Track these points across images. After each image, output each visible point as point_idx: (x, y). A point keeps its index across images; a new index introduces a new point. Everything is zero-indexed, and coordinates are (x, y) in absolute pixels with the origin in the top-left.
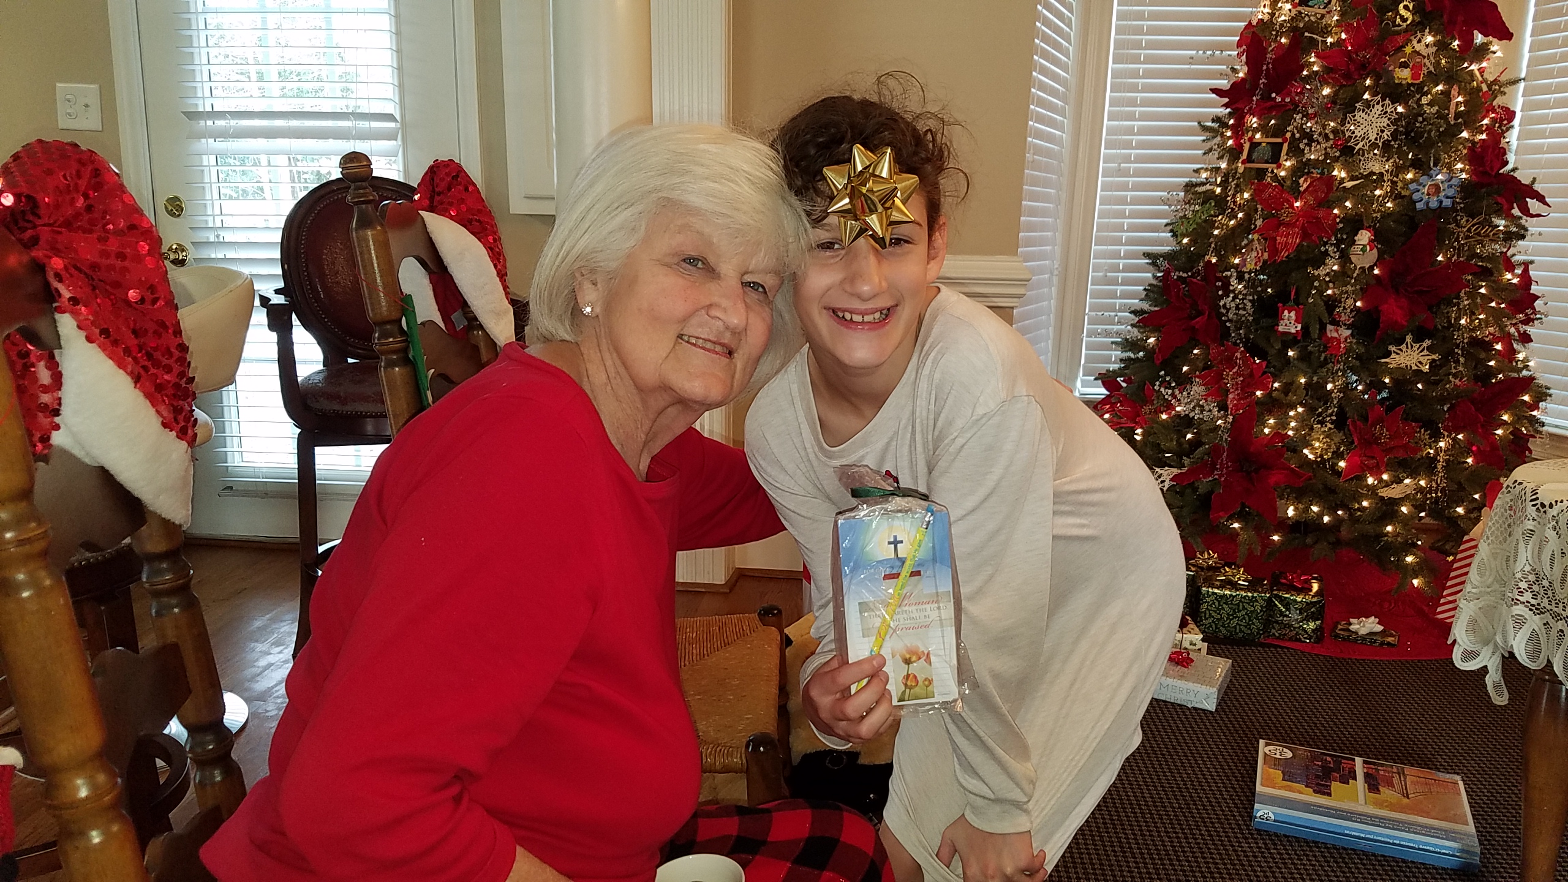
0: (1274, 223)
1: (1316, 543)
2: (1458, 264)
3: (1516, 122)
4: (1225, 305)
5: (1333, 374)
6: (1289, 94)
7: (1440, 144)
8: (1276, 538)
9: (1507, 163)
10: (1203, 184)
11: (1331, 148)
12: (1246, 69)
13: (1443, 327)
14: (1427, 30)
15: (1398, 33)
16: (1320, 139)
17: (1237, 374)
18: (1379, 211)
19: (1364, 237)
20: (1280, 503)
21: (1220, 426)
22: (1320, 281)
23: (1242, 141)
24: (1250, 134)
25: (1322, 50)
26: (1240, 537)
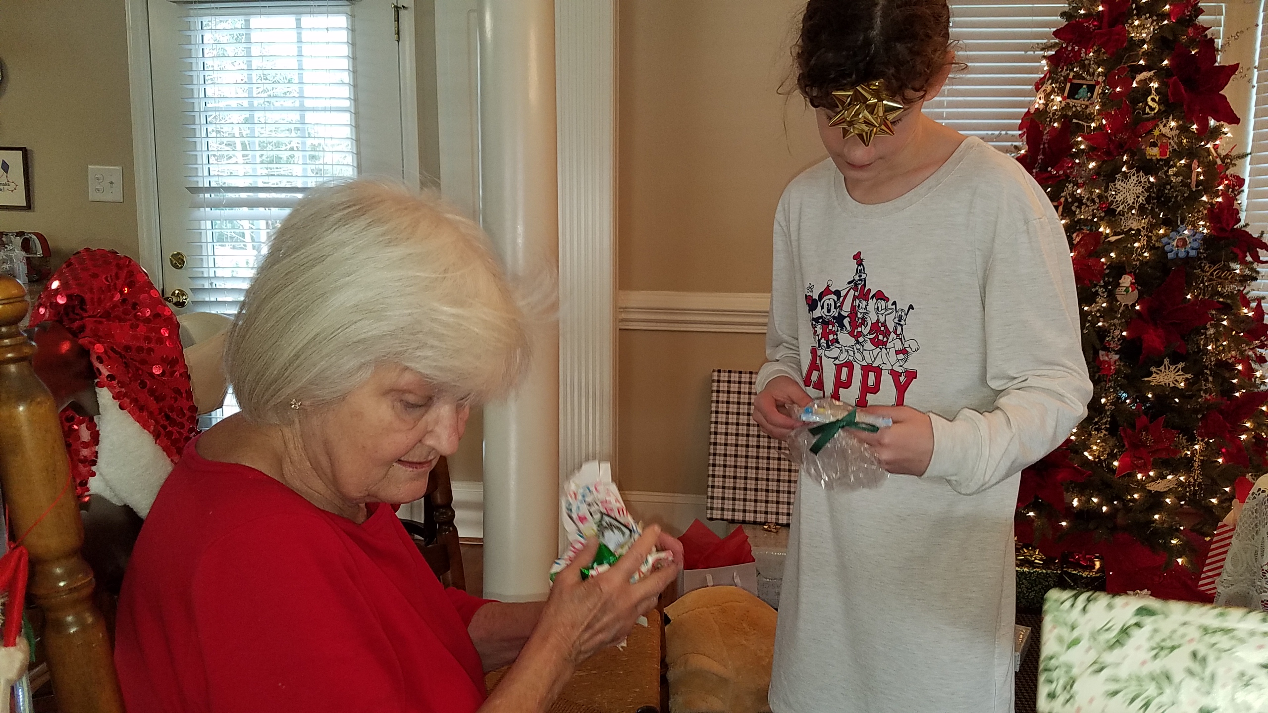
1: (1097, 528)
2: (1203, 301)
3: (1246, 187)
5: (1105, 390)
6: (1061, 168)
7: (1185, 207)
8: (1064, 524)
9: (1240, 220)
11: (1097, 209)
12: (1026, 146)
13: (1194, 352)
14: (1171, 117)
15: (1148, 120)
16: (1089, 203)
18: (1138, 259)
19: (1126, 280)
20: (1067, 495)
25: (1088, 133)
26: (1035, 524)
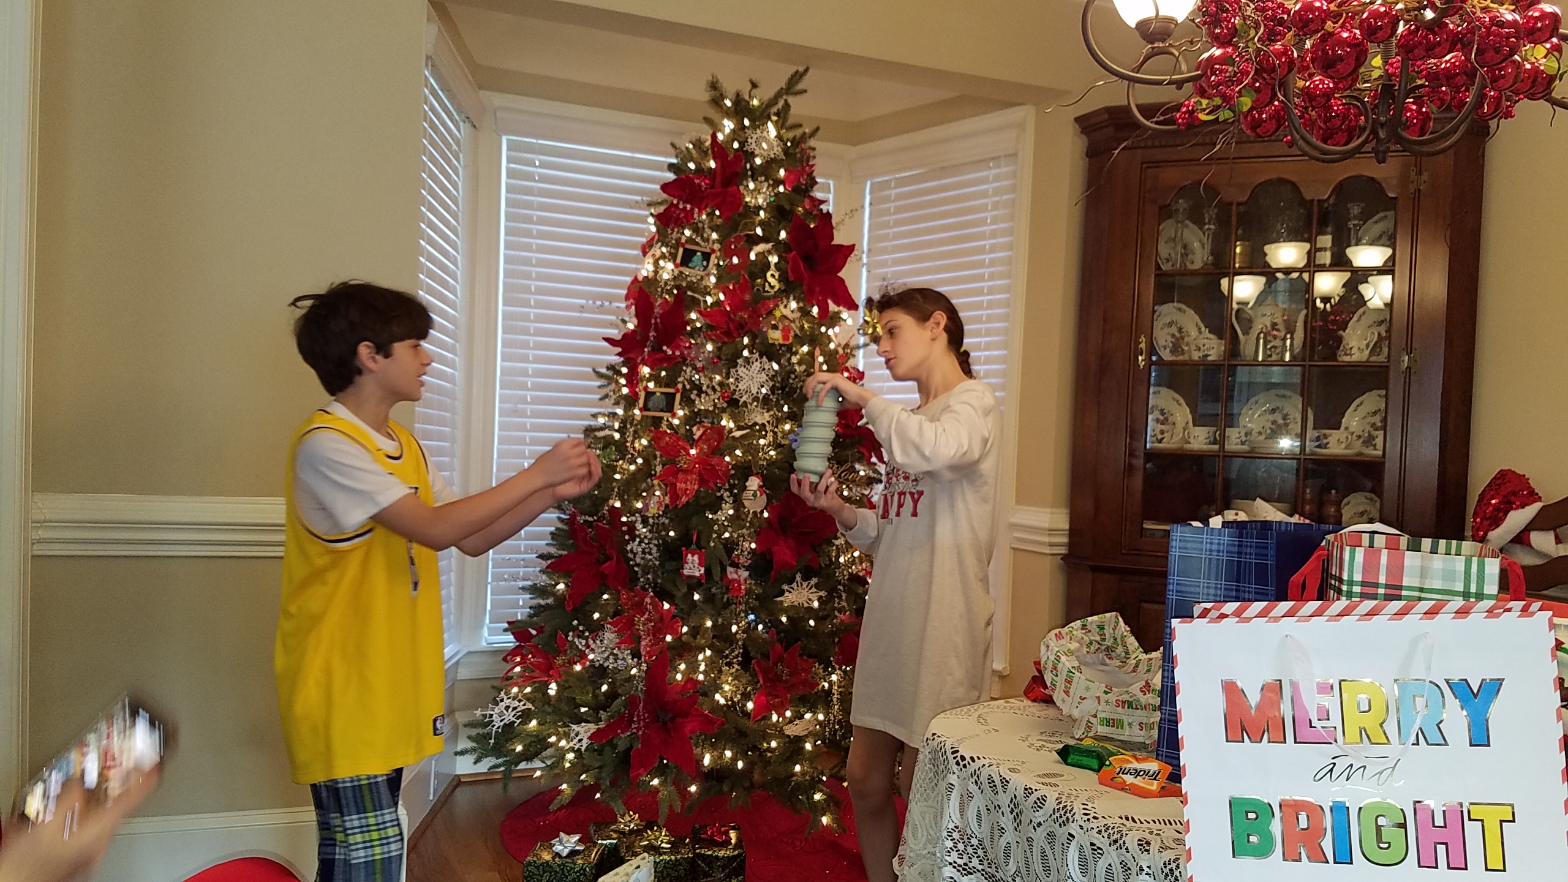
0: (672, 471)
1: (732, 791)
4: (632, 550)
5: (736, 614)
6: (678, 347)
8: (693, 788)
10: (602, 429)
11: (719, 399)
12: (636, 321)
13: (826, 565)
14: (791, 298)
15: (769, 298)
16: (708, 391)
17: (649, 620)
18: (765, 458)
19: (754, 483)
20: (697, 752)
21: (634, 676)
22: (719, 525)
23: (637, 390)
24: (644, 383)
25: (703, 309)
26: (660, 794)
